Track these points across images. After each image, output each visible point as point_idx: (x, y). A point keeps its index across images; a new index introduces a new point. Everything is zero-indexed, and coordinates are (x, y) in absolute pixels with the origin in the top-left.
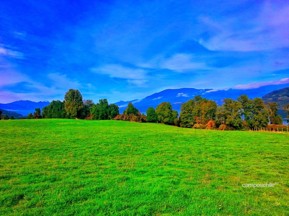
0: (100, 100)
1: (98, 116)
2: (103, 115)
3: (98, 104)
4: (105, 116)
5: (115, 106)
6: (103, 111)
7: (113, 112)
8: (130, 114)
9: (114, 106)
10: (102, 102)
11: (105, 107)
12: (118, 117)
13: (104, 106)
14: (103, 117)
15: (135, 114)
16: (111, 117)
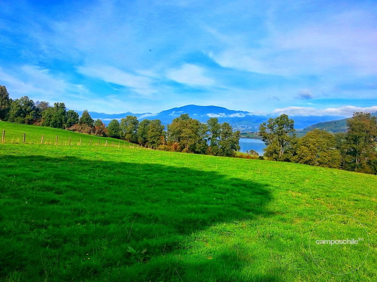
0: (55, 104)
1: (49, 123)
2: (56, 122)
3: (52, 108)
4: (58, 123)
5: (74, 113)
6: (57, 118)
7: (69, 120)
8: (83, 124)
9: (72, 113)
10: (58, 106)
11: (60, 113)
12: (75, 127)
13: (60, 111)
14: (56, 124)
15: (88, 125)
16: (66, 126)
